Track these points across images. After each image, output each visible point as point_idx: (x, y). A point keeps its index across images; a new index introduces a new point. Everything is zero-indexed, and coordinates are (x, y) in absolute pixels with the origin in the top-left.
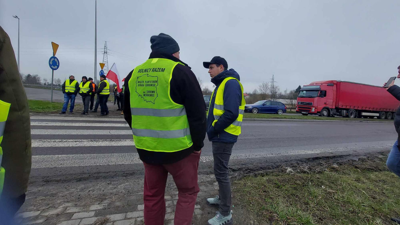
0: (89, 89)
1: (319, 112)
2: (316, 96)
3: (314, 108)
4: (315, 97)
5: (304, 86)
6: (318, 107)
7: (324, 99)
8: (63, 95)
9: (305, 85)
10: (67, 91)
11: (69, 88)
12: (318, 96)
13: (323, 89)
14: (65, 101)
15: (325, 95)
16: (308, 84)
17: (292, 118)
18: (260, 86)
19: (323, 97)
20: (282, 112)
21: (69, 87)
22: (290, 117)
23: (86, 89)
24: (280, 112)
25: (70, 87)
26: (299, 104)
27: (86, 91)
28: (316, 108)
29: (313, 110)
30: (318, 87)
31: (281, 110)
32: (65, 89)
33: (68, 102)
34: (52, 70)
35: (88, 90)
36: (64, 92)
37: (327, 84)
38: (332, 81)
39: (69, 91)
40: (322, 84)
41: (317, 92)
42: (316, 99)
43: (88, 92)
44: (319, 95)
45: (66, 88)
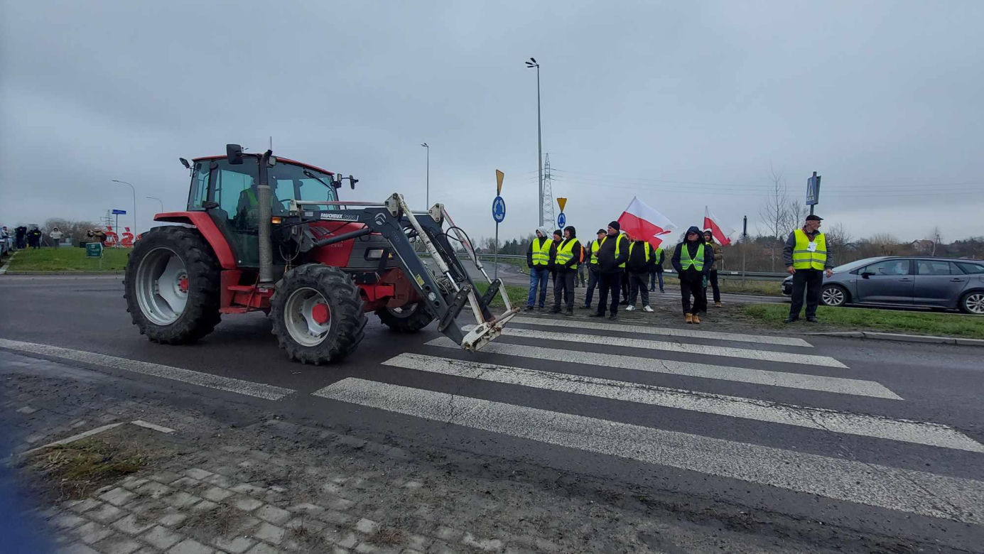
0: (572, 255)
8: (529, 270)
10: (535, 263)
11: (539, 256)
14: (533, 285)
21: (538, 253)
23: (566, 256)
25: (541, 254)
27: (565, 260)
32: (532, 260)
33: (535, 288)
34: (495, 222)
35: (568, 259)
36: (531, 265)
39: (539, 263)
43: (569, 263)
45: (534, 256)
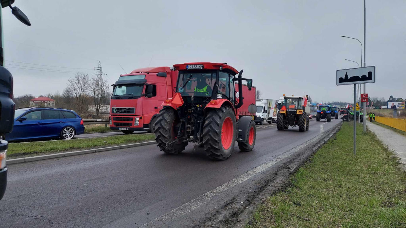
1: (146, 126)
2: (139, 94)
3: (138, 119)
4: (138, 97)
5: (121, 76)
6: (145, 116)
7: (153, 101)
9: (123, 74)
12: (143, 96)
13: (150, 81)
15: (154, 94)
16: (129, 73)
17: (94, 146)
18: (72, 81)
19: (150, 97)
20: (73, 134)
22: (91, 144)
24: (68, 134)
26: (113, 112)
28: (141, 118)
29: (137, 122)
30: (143, 78)
31: (71, 129)
37: (157, 74)
38: (164, 68)
40: (148, 73)
41: (141, 87)
42: (140, 100)
44: (144, 93)
